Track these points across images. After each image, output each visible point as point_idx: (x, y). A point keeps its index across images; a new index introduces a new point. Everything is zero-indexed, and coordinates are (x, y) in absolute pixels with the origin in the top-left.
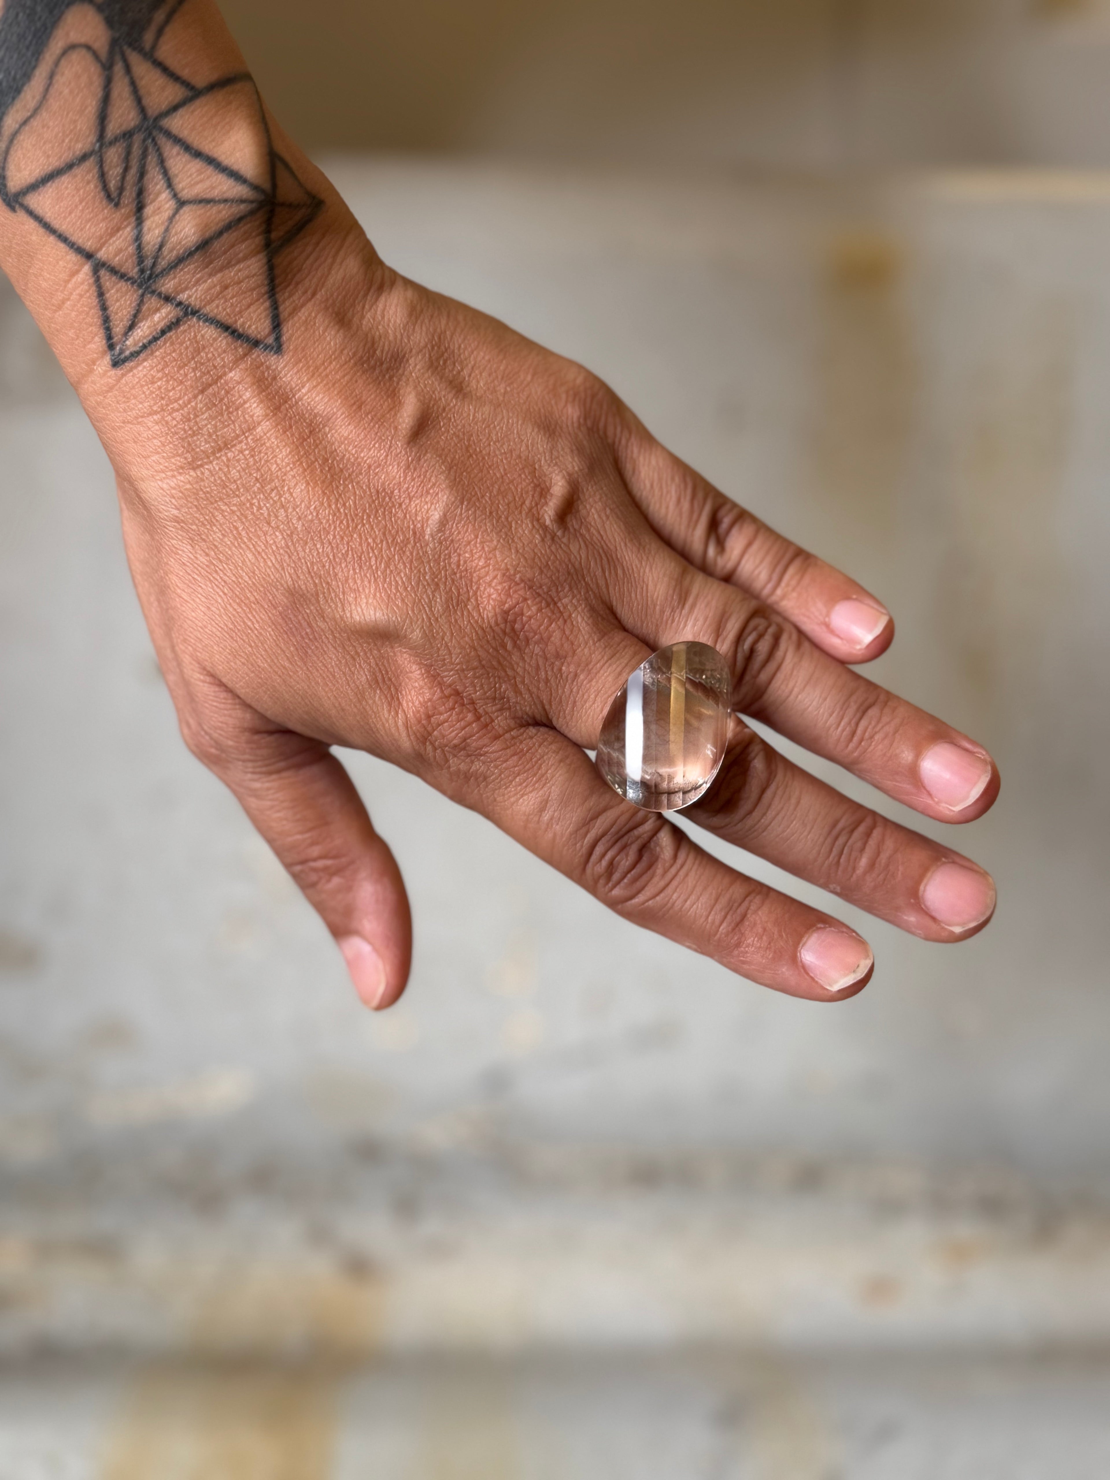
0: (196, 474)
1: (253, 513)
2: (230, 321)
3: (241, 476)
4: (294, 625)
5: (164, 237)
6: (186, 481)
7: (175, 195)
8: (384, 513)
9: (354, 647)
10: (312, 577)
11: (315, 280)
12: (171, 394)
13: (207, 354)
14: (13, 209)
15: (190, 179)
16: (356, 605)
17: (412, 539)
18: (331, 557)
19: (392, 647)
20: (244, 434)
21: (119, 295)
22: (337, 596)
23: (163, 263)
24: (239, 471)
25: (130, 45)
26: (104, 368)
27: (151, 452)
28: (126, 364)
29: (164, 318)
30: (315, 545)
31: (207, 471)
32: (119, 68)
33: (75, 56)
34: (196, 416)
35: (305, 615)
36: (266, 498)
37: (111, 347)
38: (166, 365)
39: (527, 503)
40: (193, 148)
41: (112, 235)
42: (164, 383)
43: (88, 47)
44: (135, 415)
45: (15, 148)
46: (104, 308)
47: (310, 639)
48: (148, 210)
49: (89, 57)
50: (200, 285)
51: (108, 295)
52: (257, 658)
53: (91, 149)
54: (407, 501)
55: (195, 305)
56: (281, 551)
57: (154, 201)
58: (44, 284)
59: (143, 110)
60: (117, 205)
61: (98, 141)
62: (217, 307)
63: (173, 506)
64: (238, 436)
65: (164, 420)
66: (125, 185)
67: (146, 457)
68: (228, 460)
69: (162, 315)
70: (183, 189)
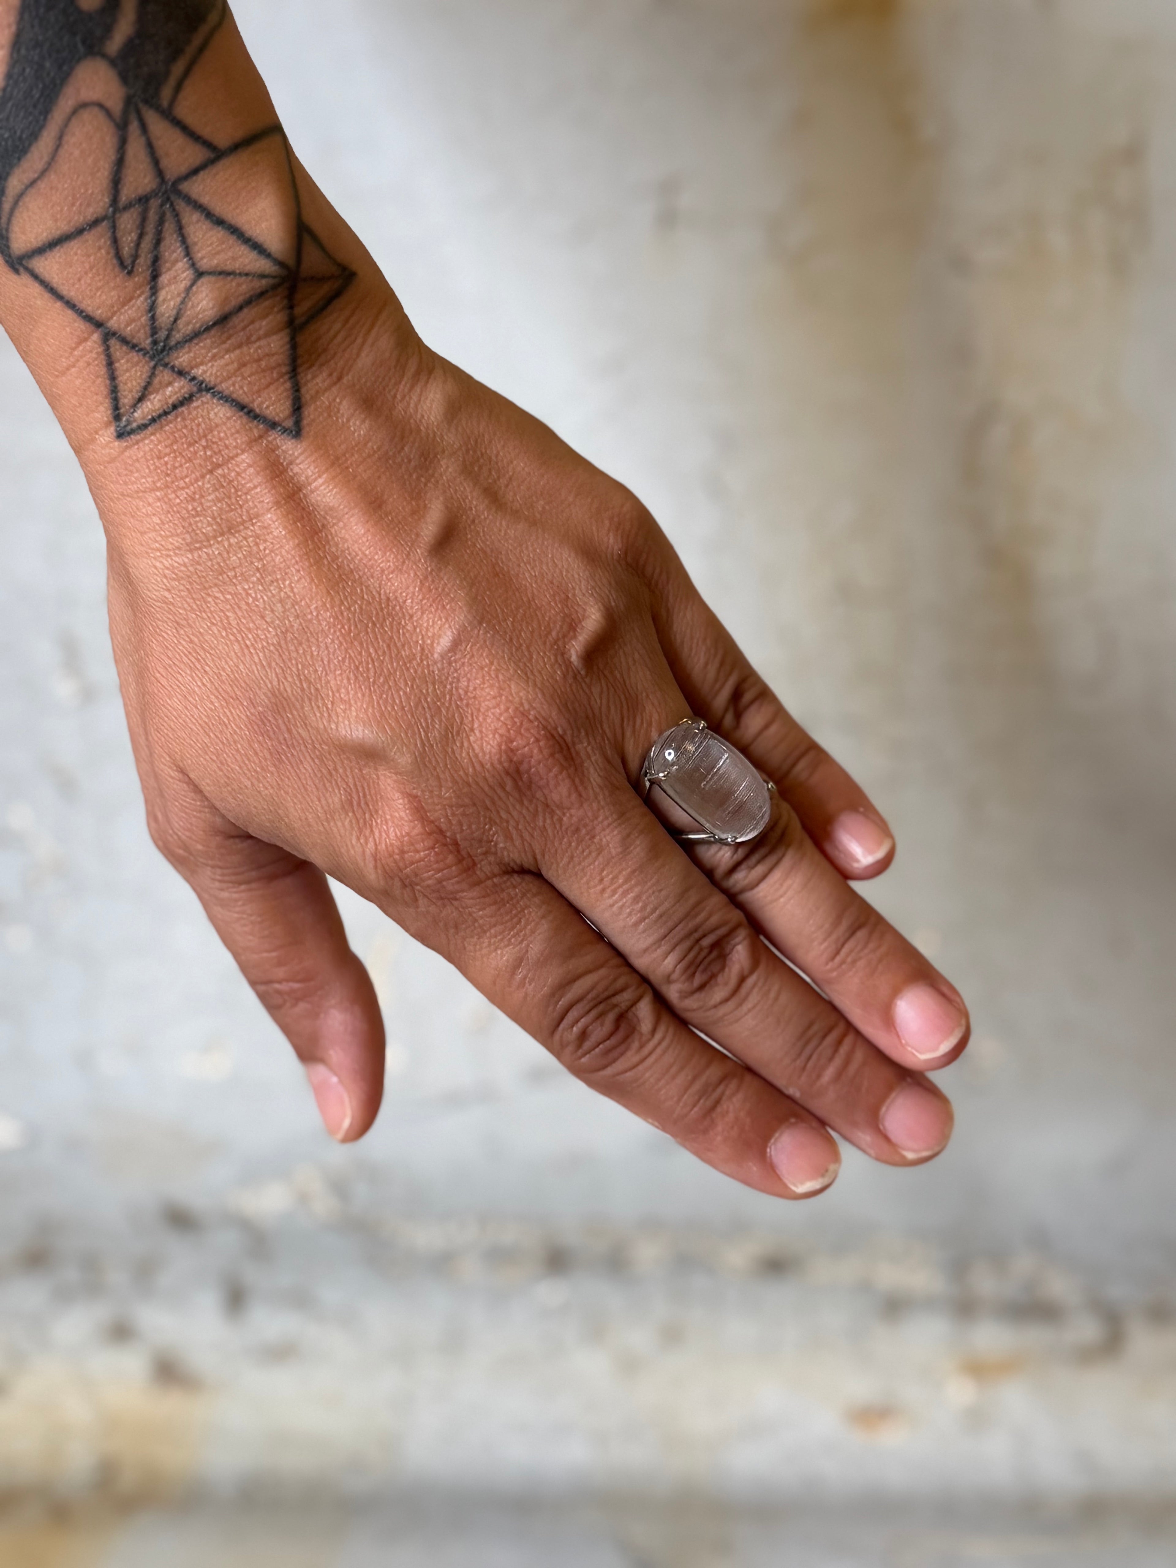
0: (193, 556)
1: (247, 604)
2: (245, 400)
3: (240, 563)
4: (273, 728)
5: (180, 309)
6: (182, 563)
7: (193, 265)
8: (391, 624)
9: (333, 761)
10: (300, 681)
11: (342, 362)
12: (177, 471)
13: (219, 432)
14: (17, 271)
15: (210, 248)
16: (344, 718)
17: (419, 655)
18: (326, 662)
19: (376, 769)
20: (251, 520)
21: (129, 364)
22: (325, 704)
23: (177, 336)
24: (239, 559)
25: (146, 102)
26: (106, 439)
27: (148, 528)
28: (132, 436)
29: (176, 393)
30: (310, 647)
31: (205, 555)
32: (134, 128)
33: (86, 115)
34: (202, 496)
35: (286, 720)
36: (265, 589)
37: (117, 417)
38: (176, 441)
39: (554, 634)
40: (214, 215)
41: (124, 304)
42: (171, 459)
43: (101, 106)
44: (136, 489)
45: (21, 209)
46: (113, 377)
47: (288, 747)
48: (164, 279)
49: (101, 116)
50: (216, 361)
51: (117, 365)
52: (228, 756)
53: (104, 214)
54: (419, 613)
55: (210, 381)
56: (272, 648)
57: (169, 269)
58: (47, 348)
59: (160, 173)
60: (130, 273)
61: (111, 206)
62: (234, 385)
63: (164, 587)
64: (244, 522)
65: (167, 497)
66: (140, 252)
67: (143, 533)
68: (230, 545)
69: (175, 389)
70: (202, 258)
